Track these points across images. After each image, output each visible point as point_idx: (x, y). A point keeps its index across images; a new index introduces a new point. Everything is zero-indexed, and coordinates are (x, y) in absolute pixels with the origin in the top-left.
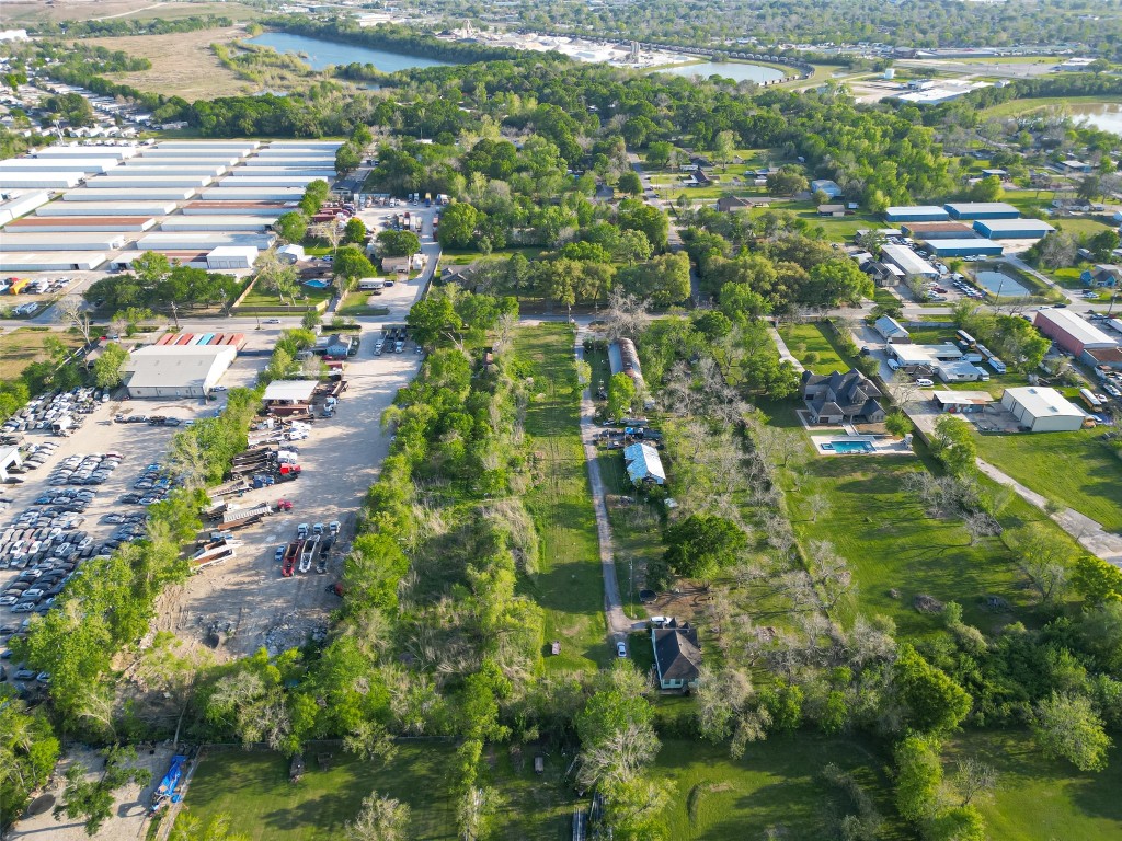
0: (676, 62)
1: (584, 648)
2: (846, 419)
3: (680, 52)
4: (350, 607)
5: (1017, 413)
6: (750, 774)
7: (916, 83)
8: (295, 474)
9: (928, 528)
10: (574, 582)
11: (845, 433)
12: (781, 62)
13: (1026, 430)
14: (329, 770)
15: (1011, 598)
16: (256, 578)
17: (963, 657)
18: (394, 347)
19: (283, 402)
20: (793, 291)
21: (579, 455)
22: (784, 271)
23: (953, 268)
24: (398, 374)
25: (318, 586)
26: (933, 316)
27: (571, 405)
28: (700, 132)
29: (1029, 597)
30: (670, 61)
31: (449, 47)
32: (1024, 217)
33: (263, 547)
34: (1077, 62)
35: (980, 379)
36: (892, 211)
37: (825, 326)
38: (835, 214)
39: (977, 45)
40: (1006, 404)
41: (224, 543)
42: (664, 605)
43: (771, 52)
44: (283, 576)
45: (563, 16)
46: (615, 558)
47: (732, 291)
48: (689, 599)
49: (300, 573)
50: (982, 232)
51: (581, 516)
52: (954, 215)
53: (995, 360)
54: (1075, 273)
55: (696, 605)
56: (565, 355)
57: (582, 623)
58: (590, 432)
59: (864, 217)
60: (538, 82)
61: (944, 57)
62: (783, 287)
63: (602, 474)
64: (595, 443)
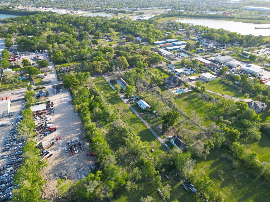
0: (84, 13)
1: (159, 148)
2: (176, 86)
3: (83, 11)
4: (102, 157)
5: (204, 78)
6: (208, 162)
7: (141, 16)
8: (55, 129)
9: (204, 104)
10: (146, 135)
11: (177, 89)
12: (109, 12)
13: (207, 82)
14: (119, 198)
15: (226, 113)
16: (64, 159)
17: (228, 126)
18: (60, 91)
19: (37, 112)
20: (149, 62)
21: (126, 106)
22: (146, 58)
23: (174, 53)
24: (66, 97)
25: (83, 155)
26: (177, 63)
27: (116, 96)
28: (104, 29)
29: (229, 112)
30: (83, 13)
31: (18, 11)
32: (179, 41)
33: (60, 151)
34: (168, 10)
35: (193, 74)
36: (156, 42)
37: (159, 68)
38: (144, 44)
39: (148, 7)
40: (201, 77)
41: (48, 153)
42: (168, 134)
43: (106, 10)
44: (72, 156)
45: (47, 3)
46: (151, 127)
47: (140, 63)
48: (172, 131)
49: (76, 154)
50: (175, 45)
51: (137, 120)
52: (167, 42)
53: (194, 69)
54: (195, 51)
55: (174, 132)
56: (106, 84)
57: (154, 143)
58: (125, 101)
59: (150, 45)
60: (53, 19)
61: (142, 10)
62: (147, 61)
63: (135, 109)
64: (128, 103)
